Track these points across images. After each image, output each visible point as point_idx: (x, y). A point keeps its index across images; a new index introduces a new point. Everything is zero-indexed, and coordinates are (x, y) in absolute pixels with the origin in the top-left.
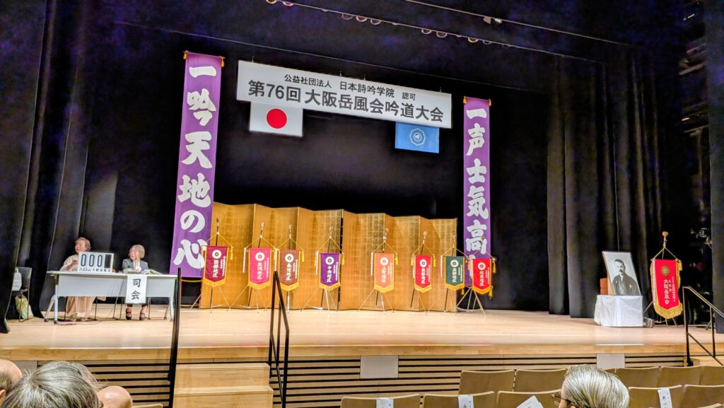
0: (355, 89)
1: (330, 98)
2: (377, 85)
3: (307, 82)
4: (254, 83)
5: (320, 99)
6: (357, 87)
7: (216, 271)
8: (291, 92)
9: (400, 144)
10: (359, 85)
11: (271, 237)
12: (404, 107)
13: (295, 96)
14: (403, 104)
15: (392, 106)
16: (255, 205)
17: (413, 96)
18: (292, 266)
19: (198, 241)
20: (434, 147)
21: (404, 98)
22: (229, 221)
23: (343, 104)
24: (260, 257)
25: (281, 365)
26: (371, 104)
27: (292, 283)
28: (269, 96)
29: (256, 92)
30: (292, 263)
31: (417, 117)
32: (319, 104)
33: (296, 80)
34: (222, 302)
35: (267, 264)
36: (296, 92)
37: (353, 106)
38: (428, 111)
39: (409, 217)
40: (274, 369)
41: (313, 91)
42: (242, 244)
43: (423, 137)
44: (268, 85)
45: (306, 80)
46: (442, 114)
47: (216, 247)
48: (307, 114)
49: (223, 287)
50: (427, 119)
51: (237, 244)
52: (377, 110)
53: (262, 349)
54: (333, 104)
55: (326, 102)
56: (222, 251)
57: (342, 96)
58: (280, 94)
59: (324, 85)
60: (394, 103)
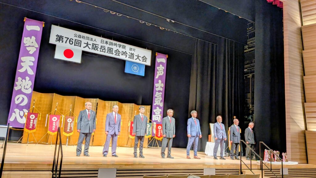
0: (108, 44)
1: (96, 46)
2: (118, 43)
3: (85, 38)
4: (59, 36)
5: (90, 47)
6: (109, 43)
7: (31, 125)
8: (77, 42)
9: (127, 71)
10: (110, 42)
11: (61, 110)
12: (130, 54)
13: (79, 44)
14: (129, 53)
15: (124, 53)
16: (54, 94)
17: (134, 50)
18: (71, 124)
19: (24, 110)
20: (142, 74)
21: (130, 50)
22: (40, 101)
23: (102, 50)
24: (55, 119)
25: (58, 173)
26: (115, 51)
27: (70, 133)
28: (66, 42)
29: (59, 40)
30: (71, 123)
31: (136, 59)
32: (90, 49)
33: (80, 37)
34: (34, 140)
35: (58, 123)
36: (79, 42)
37: (106, 51)
38: (140, 57)
39: (129, 104)
40: (54, 174)
41: (88, 42)
42: (46, 112)
43: (138, 68)
44: (65, 38)
45: (84, 37)
46: (147, 59)
47: (32, 113)
48: (84, 53)
49: (35, 133)
50: (140, 60)
51: (44, 112)
52: (117, 54)
53: (49, 165)
54: (97, 49)
55: (93, 48)
56: (35, 115)
57: (101, 46)
58: (71, 42)
59: (93, 40)
60: (126, 52)
